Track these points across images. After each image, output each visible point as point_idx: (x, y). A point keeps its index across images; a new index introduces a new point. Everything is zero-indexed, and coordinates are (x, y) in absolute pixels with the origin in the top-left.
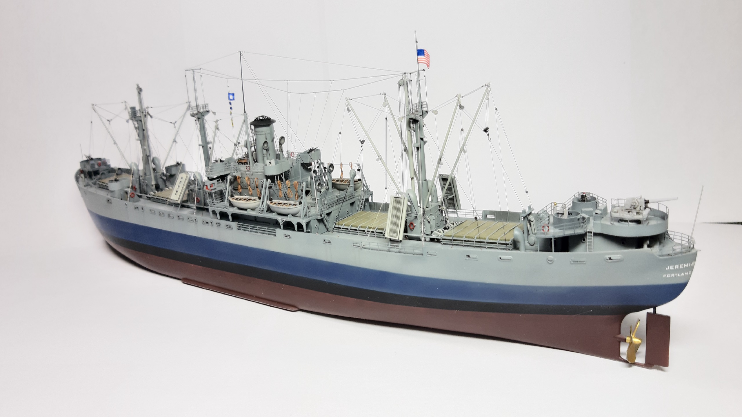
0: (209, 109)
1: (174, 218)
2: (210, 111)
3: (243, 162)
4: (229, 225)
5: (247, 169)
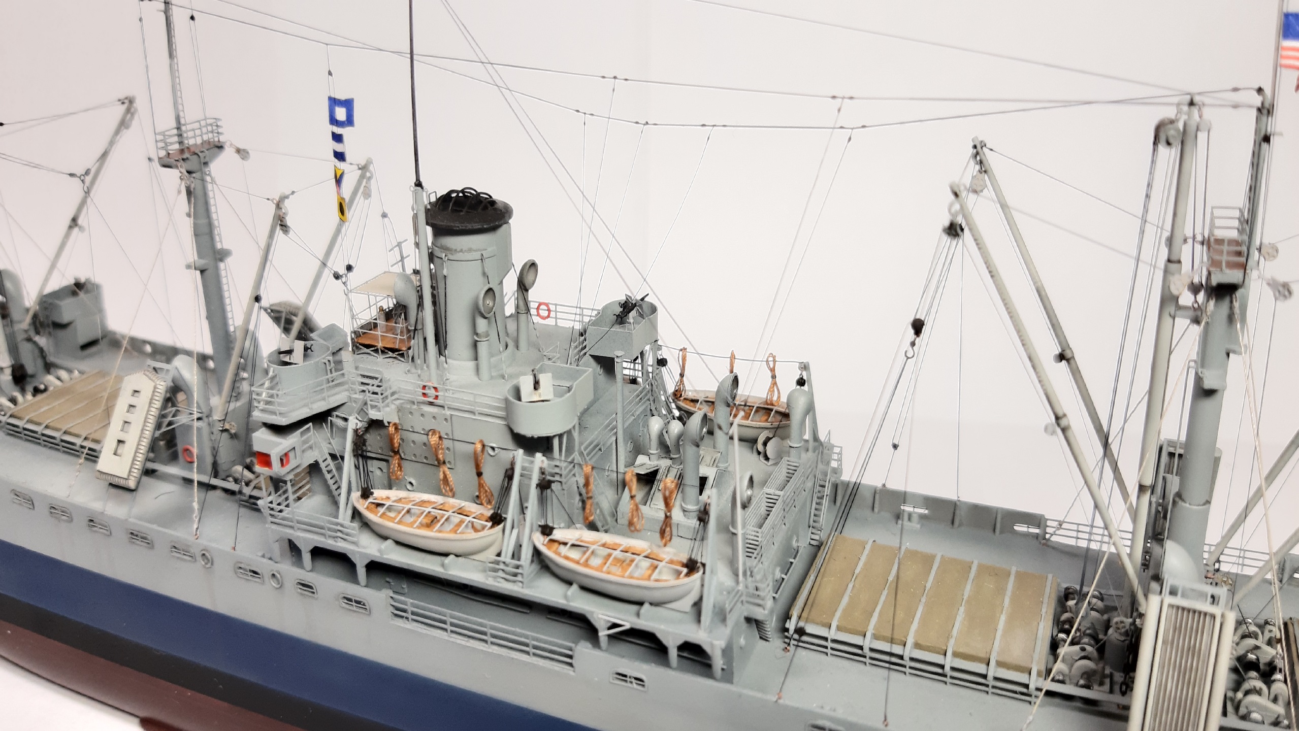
0: (222, 138)
1: (113, 534)
2: (228, 144)
3: (380, 345)
4: (353, 599)
5: (424, 395)
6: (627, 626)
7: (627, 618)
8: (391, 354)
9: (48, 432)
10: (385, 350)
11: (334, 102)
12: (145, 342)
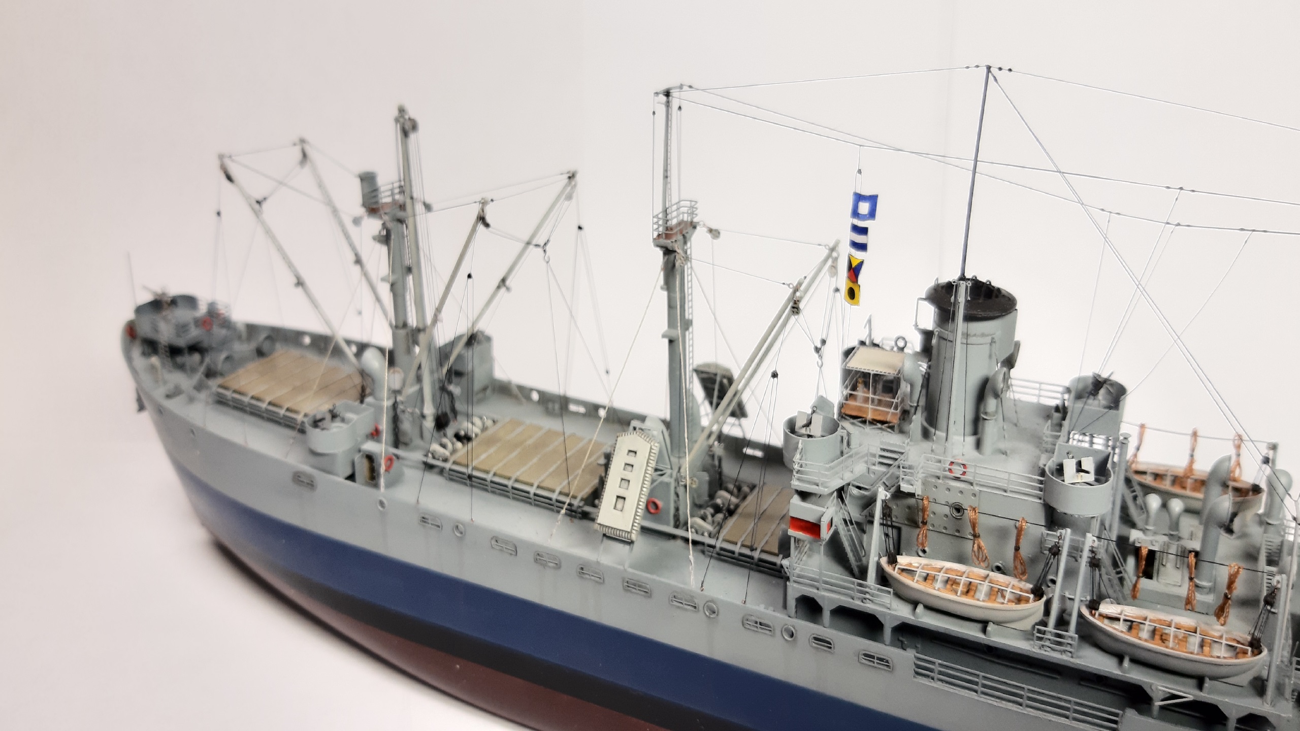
0: (695, 220)
1: (606, 582)
2: (701, 223)
3: (870, 416)
4: (876, 656)
5: (950, 470)
6: (1190, 698)
7: (1188, 693)
8: (879, 425)
9: (497, 479)
10: (873, 422)
11: (859, 198)
12: (531, 390)
